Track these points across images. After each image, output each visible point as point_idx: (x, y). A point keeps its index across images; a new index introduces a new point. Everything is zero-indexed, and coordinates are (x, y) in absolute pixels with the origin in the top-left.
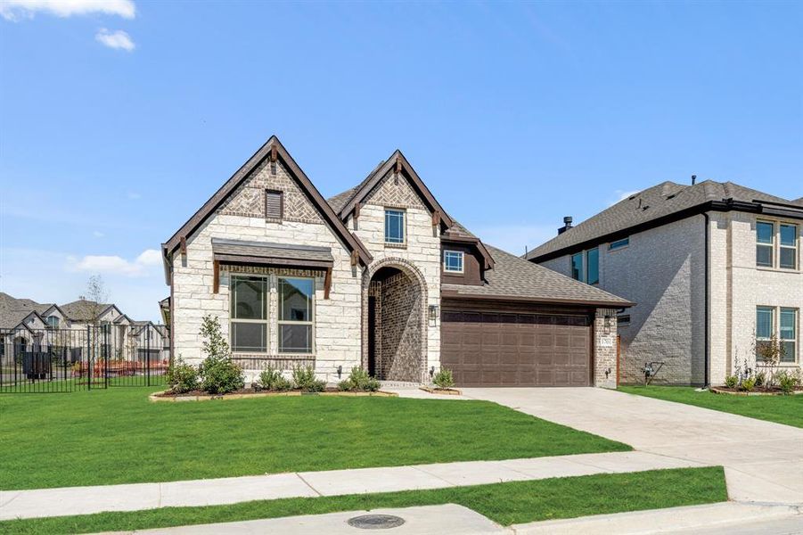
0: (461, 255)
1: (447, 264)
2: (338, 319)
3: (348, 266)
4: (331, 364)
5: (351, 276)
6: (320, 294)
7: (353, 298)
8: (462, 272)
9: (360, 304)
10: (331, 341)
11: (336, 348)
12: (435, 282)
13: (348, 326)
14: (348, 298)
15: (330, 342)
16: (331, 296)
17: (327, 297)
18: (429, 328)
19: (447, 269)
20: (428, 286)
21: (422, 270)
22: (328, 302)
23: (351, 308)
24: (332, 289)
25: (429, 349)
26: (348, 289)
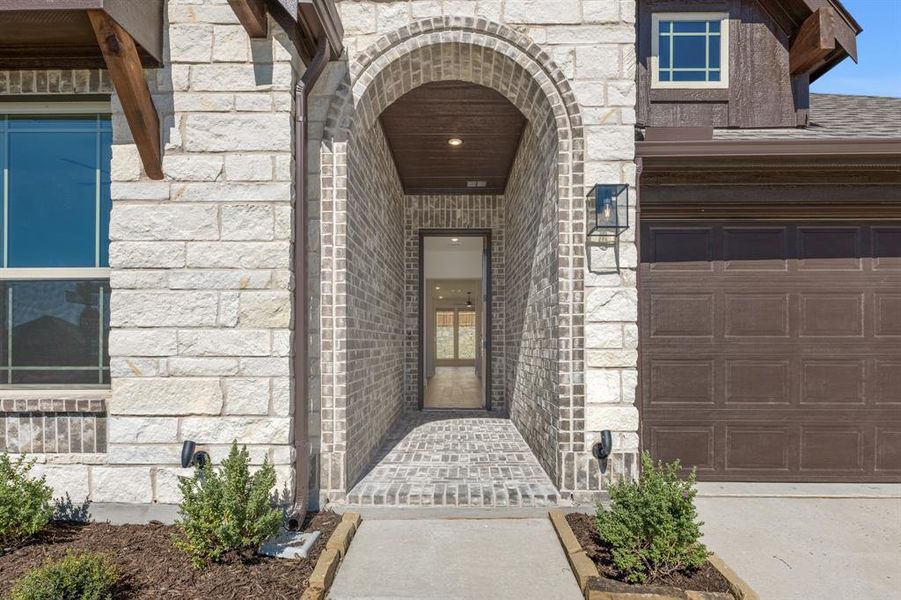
0: (716, 26)
1: (664, 63)
2: (194, 253)
3: (237, 43)
4: (166, 430)
5: (248, 80)
6: (125, 158)
7: (261, 167)
8: (724, 83)
9: (284, 190)
10: (168, 339)
11: (189, 364)
12: (615, 98)
13: (237, 276)
14: (237, 167)
15: (164, 342)
16: (169, 163)
17: (153, 168)
18: (589, 279)
19: (664, 77)
20: (588, 117)
21: (558, 56)
22: (158, 189)
23: (250, 206)
24: (175, 136)
25: (591, 359)
26: (238, 134)
